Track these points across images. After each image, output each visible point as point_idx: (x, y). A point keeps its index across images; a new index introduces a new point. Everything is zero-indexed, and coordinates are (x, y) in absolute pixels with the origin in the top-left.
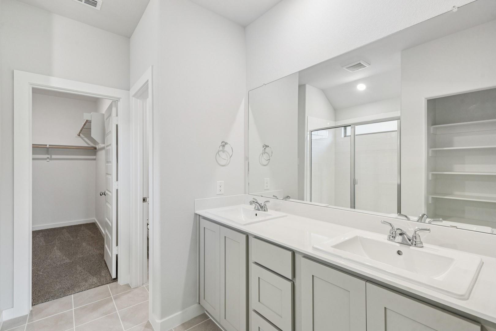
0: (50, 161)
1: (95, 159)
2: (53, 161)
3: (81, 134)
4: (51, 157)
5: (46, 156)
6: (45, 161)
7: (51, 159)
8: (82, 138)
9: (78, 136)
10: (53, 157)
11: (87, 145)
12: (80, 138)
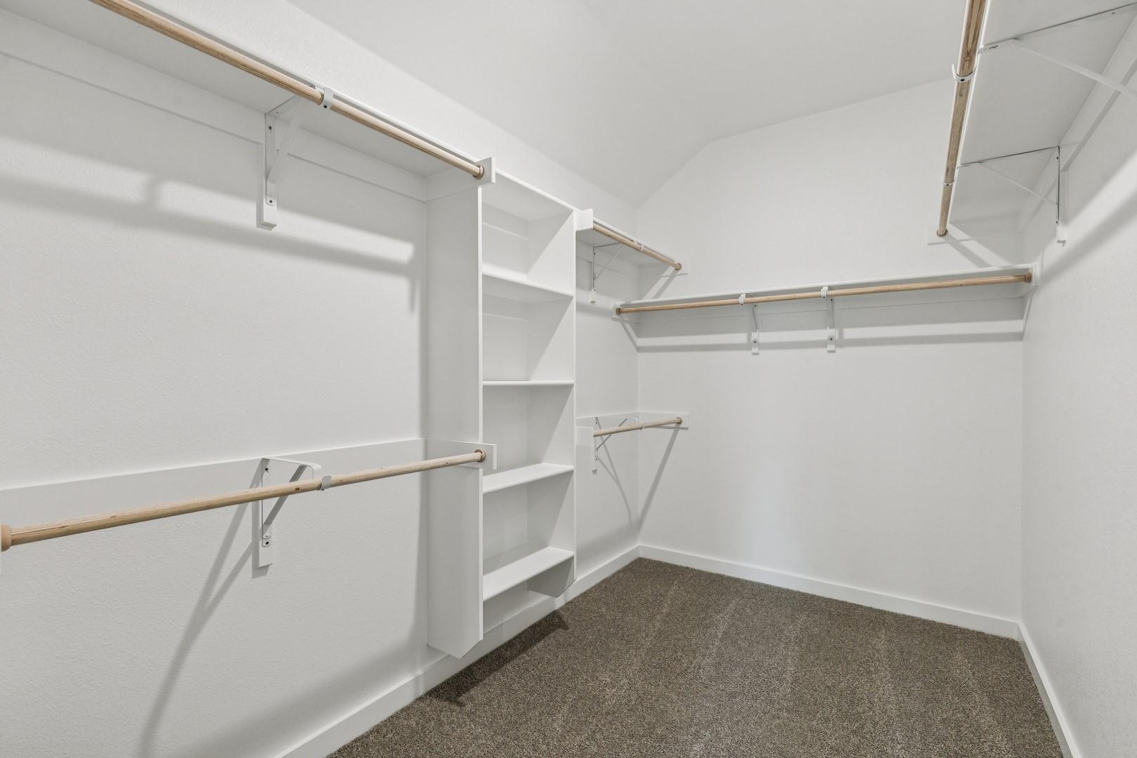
0: (838, 350)
1: (1019, 336)
2: (847, 350)
3: (949, 226)
4: (841, 334)
5: (824, 334)
6: (823, 351)
7: (842, 343)
8: (957, 245)
9: (942, 239)
10: (850, 333)
11: (973, 269)
12: (947, 246)
